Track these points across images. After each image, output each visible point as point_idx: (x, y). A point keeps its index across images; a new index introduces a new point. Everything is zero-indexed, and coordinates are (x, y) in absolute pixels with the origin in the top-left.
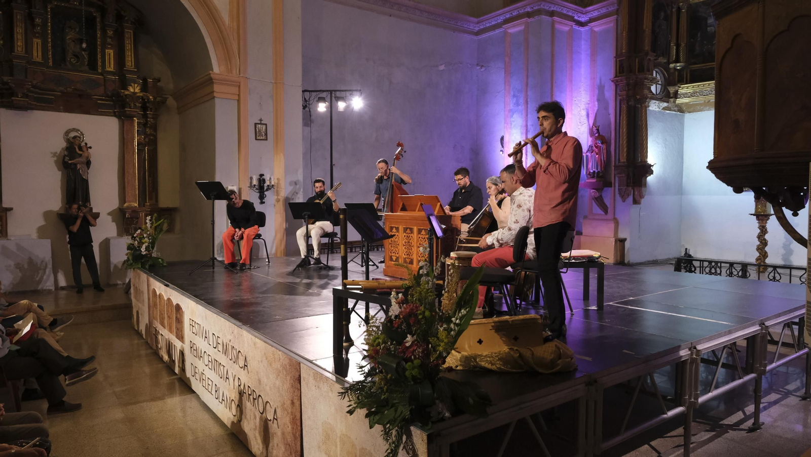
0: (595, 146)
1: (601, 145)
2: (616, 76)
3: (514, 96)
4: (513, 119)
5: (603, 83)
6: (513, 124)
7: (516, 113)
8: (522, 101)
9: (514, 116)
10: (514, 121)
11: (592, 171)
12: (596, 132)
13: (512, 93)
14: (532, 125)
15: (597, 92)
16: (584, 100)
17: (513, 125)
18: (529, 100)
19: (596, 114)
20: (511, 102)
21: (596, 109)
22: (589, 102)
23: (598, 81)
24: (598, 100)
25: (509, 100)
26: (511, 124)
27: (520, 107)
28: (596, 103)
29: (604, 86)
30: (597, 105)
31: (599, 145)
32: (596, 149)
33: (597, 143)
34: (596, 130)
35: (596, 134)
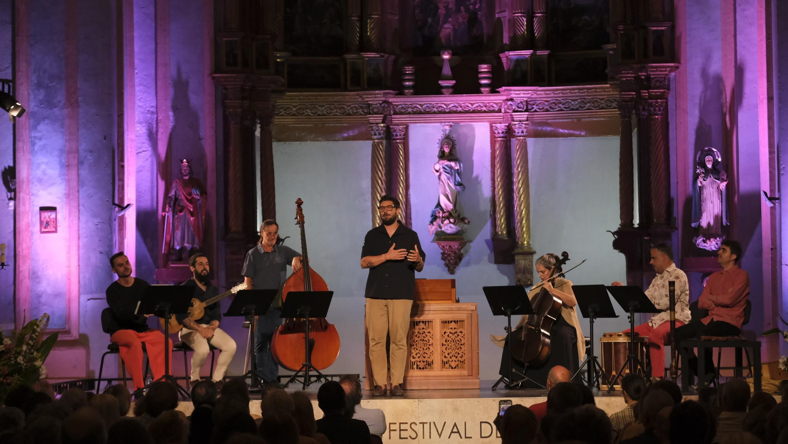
0: (187, 199)
1: (197, 197)
2: (217, 69)
3: (39, 85)
4: (38, 134)
5: (184, 76)
6: (39, 144)
7: (47, 121)
8: (60, 97)
9: (40, 127)
10: (40, 139)
11: (178, 248)
12: (187, 171)
13: (34, 78)
14: (91, 152)
15: (171, 91)
16: (140, 104)
17: (36, 148)
18: (80, 99)
19: (171, 135)
20: (32, 96)
21: (171, 125)
22: (154, 110)
23: (173, 71)
24: (175, 109)
25: (26, 93)
26: (33, 144)
27: (56, 111)
28: (171, 114)
29: (187, 83)
30: (171, 118)
31: (194, 196)
32: (190, 205)
33: (190, 194)
34: (188, 169)
35: (186, 176)
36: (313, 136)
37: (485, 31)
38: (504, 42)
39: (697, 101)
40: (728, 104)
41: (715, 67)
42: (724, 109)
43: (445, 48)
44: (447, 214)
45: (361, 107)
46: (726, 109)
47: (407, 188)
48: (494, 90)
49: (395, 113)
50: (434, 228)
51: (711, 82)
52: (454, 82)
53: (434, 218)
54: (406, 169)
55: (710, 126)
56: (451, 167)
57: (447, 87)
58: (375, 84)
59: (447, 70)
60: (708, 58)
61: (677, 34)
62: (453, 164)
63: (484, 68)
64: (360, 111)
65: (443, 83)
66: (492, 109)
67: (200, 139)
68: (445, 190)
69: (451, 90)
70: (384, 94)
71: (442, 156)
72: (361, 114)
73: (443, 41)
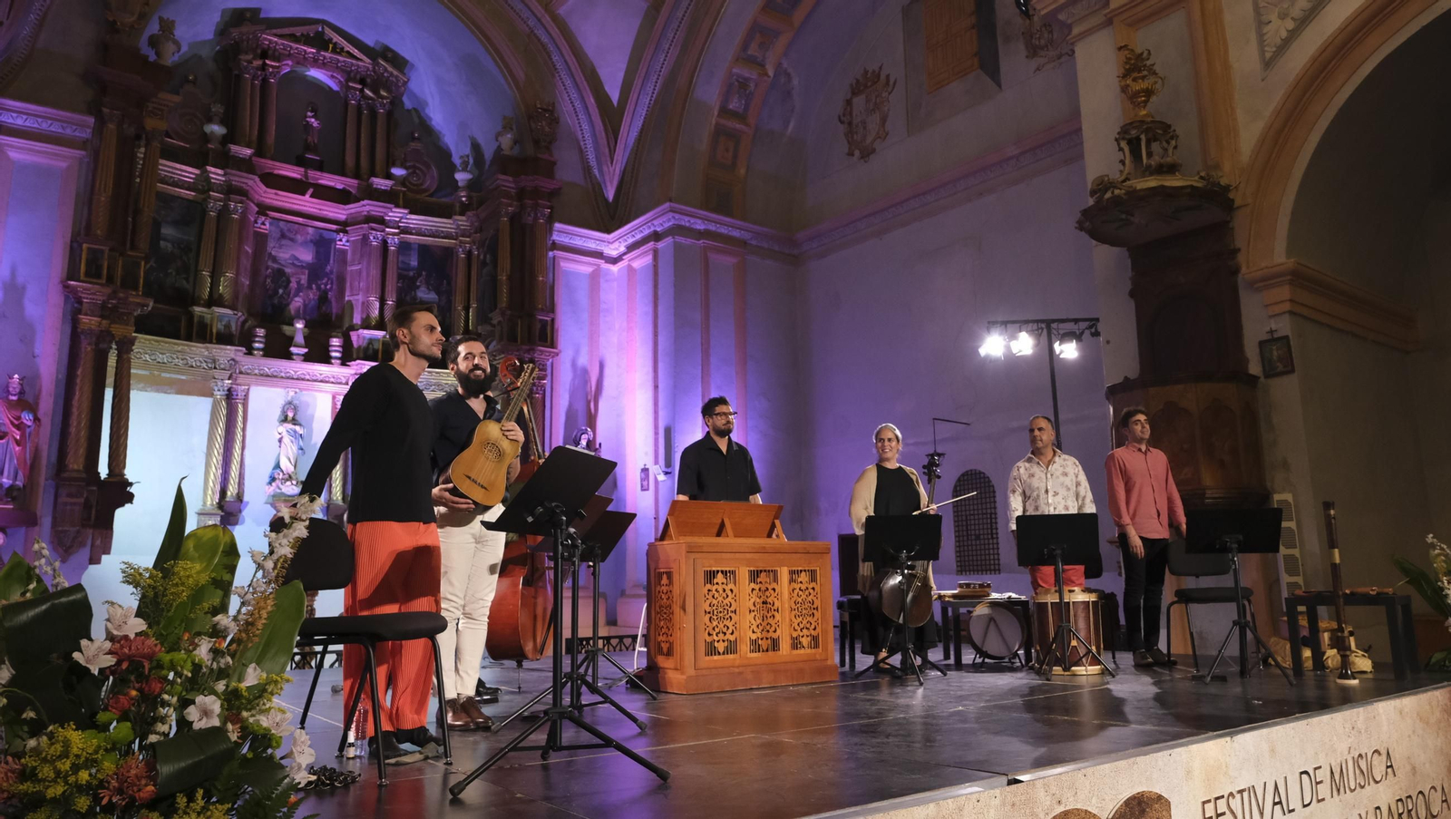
0: (13, 423)
1: (29, 423)
2: (71, 275)
5: (20, 281)
12: (18, 390)
29: (24, 288)
31: (25, 421)
32: (18, 432)
33: (18, 418)
34: (19, 387)
35: (15, 395)
36: (142, 385)
37: (334, 311)
38: (355, 322)
39: (568, 387)
40: (593, 393)
41: (583, 360)
42: (589, 397)
43: (298, 317)
44: (287, 476)
45: (206, 362)
46: (591, 397)
47: (243, 448)
48: (343, 364)
49: (241, 373)
50: (272, 488)
51: (579, 372)
52: (306, 350)
53: (273, 479)
54: (244, 430)
55: (577, 410)
56: (295, 432)
57: (298, 354)
58: (225, 339)
59: (299, 339)
60: (577, 352)
61: (556, 326)
62: (297, 428)
63: (335, 342)
64: (204, 365)
65: (293, 350)
66: (339, 381)
67: (34, 357)
68: (288, 453)
69: (302, 358)
70: (236, 350)
71: (285, 420)
72: (204, 368)
73: (293, 312)
